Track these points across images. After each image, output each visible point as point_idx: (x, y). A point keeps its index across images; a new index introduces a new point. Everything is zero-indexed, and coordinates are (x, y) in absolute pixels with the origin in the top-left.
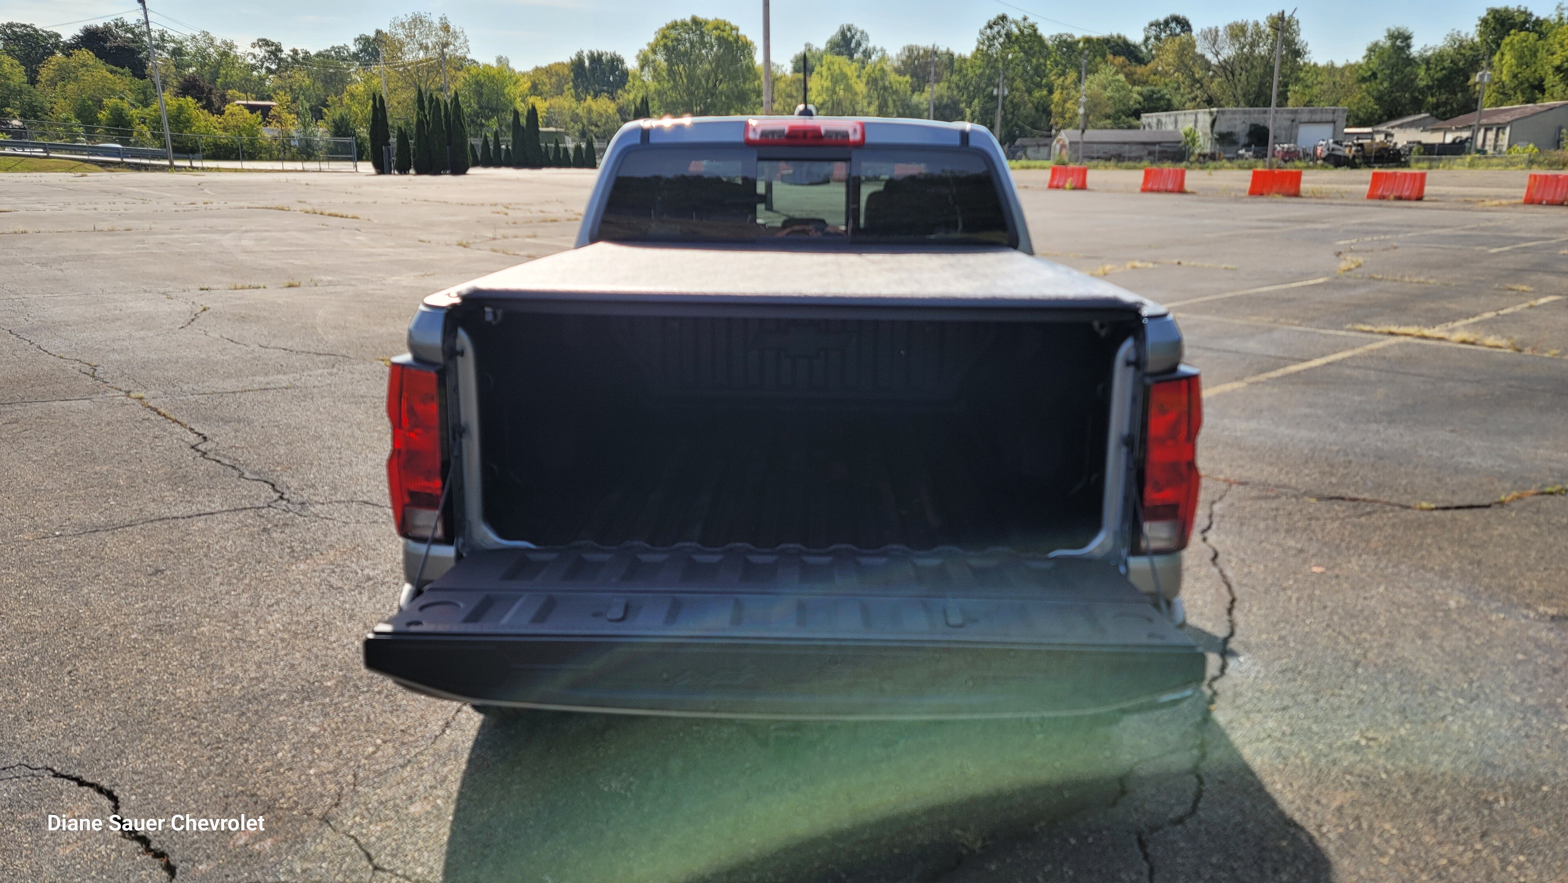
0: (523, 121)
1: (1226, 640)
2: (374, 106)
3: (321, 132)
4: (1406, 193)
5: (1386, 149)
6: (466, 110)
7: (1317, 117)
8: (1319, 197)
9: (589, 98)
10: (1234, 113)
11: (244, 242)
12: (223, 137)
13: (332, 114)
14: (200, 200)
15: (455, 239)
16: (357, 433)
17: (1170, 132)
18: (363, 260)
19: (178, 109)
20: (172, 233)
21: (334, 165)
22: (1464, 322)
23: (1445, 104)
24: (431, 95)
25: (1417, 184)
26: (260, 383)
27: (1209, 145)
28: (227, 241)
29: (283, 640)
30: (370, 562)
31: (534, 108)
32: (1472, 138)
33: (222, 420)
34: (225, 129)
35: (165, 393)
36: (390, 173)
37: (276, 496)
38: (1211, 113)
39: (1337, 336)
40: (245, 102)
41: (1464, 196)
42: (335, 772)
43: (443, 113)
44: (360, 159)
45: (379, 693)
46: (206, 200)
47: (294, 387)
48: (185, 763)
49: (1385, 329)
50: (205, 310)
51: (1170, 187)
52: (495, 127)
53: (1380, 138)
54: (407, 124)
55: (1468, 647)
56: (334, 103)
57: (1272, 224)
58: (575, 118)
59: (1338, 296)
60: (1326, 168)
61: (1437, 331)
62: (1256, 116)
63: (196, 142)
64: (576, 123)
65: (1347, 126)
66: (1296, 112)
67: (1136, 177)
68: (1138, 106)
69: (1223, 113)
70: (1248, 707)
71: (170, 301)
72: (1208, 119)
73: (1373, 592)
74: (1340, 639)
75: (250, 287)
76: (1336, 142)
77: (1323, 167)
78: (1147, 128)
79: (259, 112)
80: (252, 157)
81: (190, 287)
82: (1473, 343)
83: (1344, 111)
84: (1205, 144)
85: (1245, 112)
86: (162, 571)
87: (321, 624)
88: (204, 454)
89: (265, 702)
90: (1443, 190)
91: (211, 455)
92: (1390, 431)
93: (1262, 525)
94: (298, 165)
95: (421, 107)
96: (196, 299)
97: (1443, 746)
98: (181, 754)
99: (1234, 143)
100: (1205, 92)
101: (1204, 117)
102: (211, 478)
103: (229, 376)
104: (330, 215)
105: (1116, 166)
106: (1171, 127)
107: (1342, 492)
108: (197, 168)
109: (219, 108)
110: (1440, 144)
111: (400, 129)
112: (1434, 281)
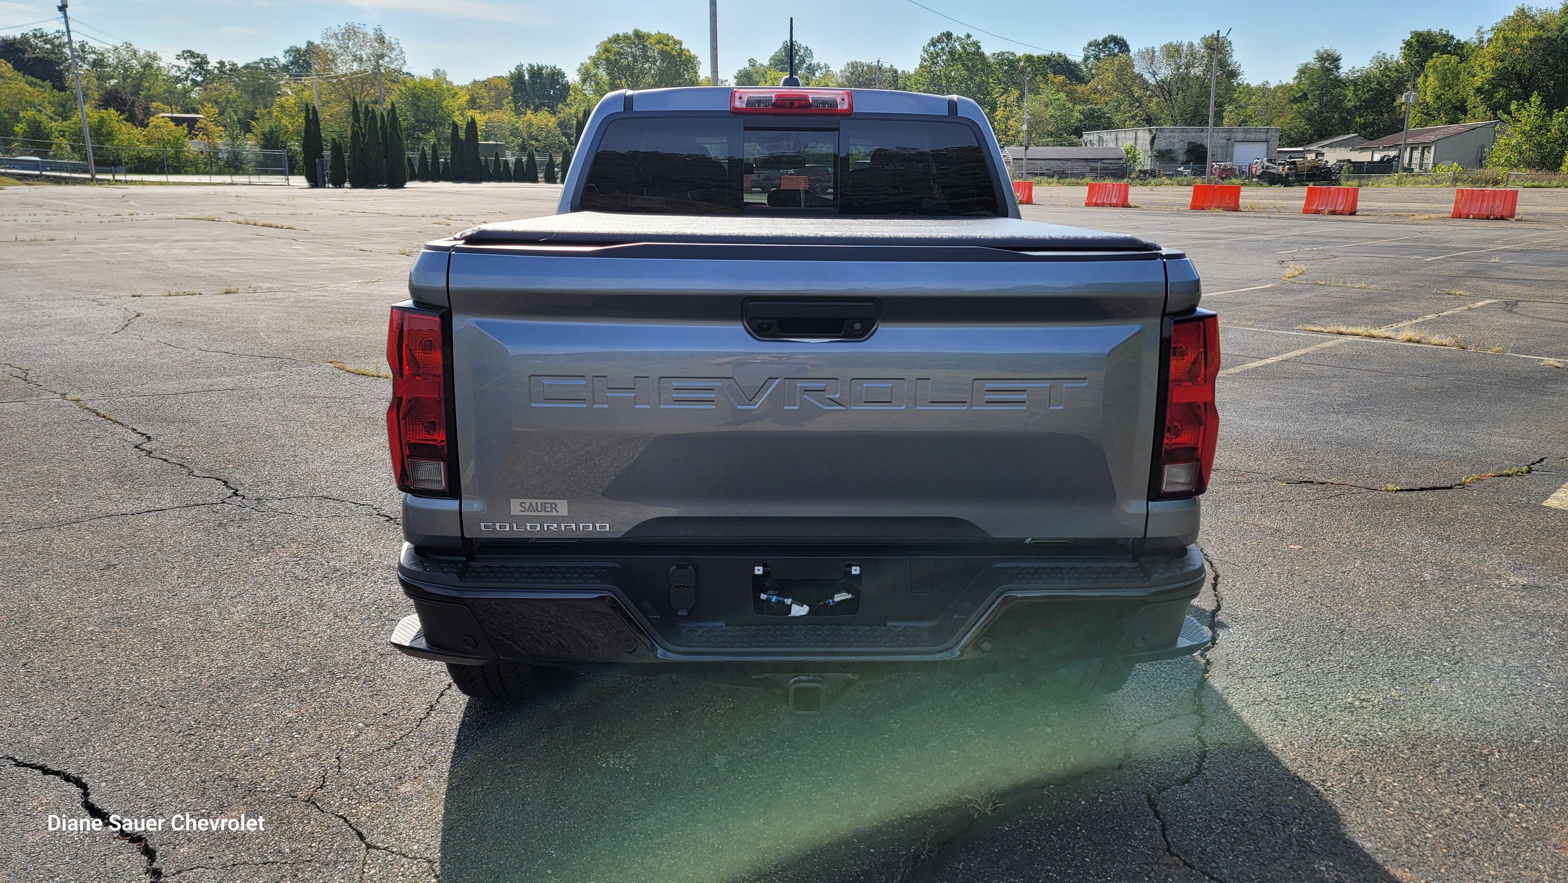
0: (462, 135)
1: (1214, 613)
2: (307, 118)
3: (250, 145)
4: (1340, 208)
5: (1317, 167)
6: (404, 124)
7: (1251, 136)
8: (1258, 211)
9: (529, 112)
10: (1172, 131)
11: (175, 251)
12: (148, 150)
13: (262, 126)
14: (125, 212)
15: (397, 248)
16: (311, 432)
17: (1110, 149)
18: (302, 268)
19: (99, 121)
20: (99, 243)
21: (264, 179)
22: (1408, 323)
23: (1373, 124)
24: (367, 107)
25: (1350, 199)
26: (203, 385)
27: (1149, 163)
28: (157, 250)
29: (249, 630)
30: (335, 554)
31: (473, 120)
32: (1399, 157)
33: (165, 420)
34: (149, 142)
35: (103, 395)
36: (324, 187)
37: (230, 492)
38: (1150, 131)
39: (1287, 336)
40: (170, 115)
41: (1394, 211)
42: (317, 755)
43: (379, 125)
44: (292, 173)
45: (357, 678)
46: (131, 211)
47: (240, 388)
48: (157, 750)
49: (1334, 329)
50: (138, 315)
51: (1114, 201)
52: (432, 141)
53: (1311, 157)
54: (341, 137)
55: (1447, 615)
56: (263, 116)
57: (1215, 235)
58: (515, 132)
59: (1284, 299)
60: (1261, 185)
61: (1383, 331)
62: (1193, 134)
63: (118, 155)
64: (516, 137)
65: (1279, 146)
66: (1231, 131)
67: (1082, 192)
68: (1078, 124)
69: (1162, 130)
70: (1241, 674)
71: (101, 308)
72: (1148, 137)
73: (1350, 567)
74: (1324, 608)
75: (184, 294)
76: (1270, 161)
77: (1259, 184)
78: (1089, 145)
79: (185, 125)
80: (177, 171)
81: (121, 294)
82: (1418, 342)
83: (1277, 130)
84: (1145, 162)
85: (1183, 131)
86: (115, 566)
87: (289, 615)
88: (149, 453)
89: (236, 690)
90: (1375, 205)
91: (157, 454)
92: (1350, 421)
93: (1237, 508)
94: (227, 179)
95: (356, 119)
96: (128, 306)
97: (1434, 705)
98: (151, 741)
99: (1174, 160)
100: (1144, 111)
101: (1144, 136)
102: (159, 476)
103: (169, 378)
104: (264, 226)
105: (1058, 182)
106: (1112, 145)
107: (1309, 476)
108: (120, 181)
109: (143, 120)
110: (1369, 162)
111: (334, 140)
112: (1375, 286)
